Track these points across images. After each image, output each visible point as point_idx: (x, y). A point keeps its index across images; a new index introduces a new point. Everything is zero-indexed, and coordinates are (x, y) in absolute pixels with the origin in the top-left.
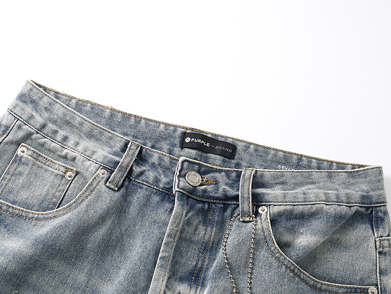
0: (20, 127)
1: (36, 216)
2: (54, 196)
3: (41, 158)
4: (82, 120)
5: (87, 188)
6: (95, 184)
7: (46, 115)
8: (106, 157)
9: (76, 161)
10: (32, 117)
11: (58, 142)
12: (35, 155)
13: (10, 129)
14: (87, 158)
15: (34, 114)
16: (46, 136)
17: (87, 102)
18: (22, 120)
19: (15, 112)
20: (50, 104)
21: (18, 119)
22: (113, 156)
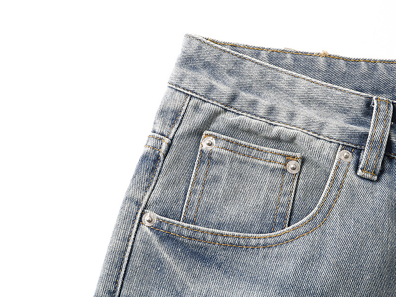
0: (196, 108)
1: (262, 241)
2: (278, 204)
3: (240, 148)
4: (291, 78)
5: (331, 186)
6: (340, 177)
7: (233, 80)
8: (343, 130)
9: (296, 141)
10: (211, 88)
11: (261, 117)
12: (231, 146)
13: (182, 114)
14: (315, 135)
15: (214, 83)
16: (240, 113)
17: (284, 52)
18: (198, 96)
19: (184, 85)
20: (235, 63)
21: (192, 96)
22: (354, 127)
